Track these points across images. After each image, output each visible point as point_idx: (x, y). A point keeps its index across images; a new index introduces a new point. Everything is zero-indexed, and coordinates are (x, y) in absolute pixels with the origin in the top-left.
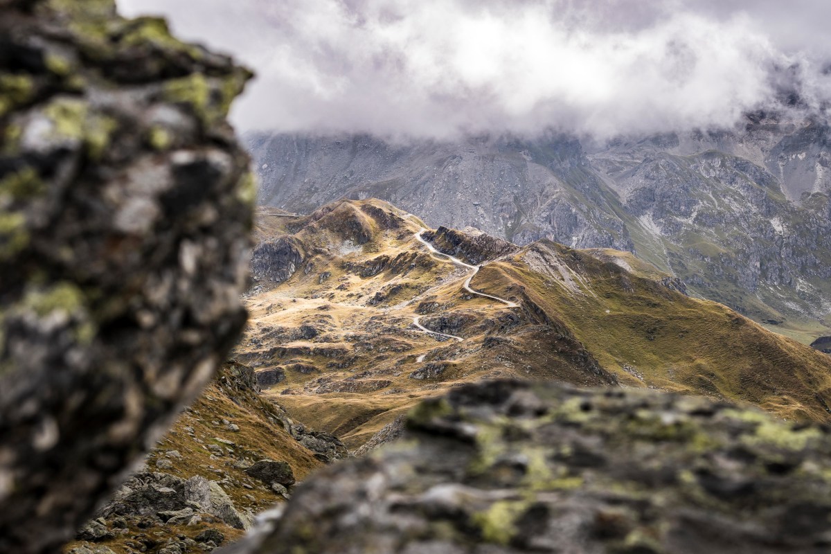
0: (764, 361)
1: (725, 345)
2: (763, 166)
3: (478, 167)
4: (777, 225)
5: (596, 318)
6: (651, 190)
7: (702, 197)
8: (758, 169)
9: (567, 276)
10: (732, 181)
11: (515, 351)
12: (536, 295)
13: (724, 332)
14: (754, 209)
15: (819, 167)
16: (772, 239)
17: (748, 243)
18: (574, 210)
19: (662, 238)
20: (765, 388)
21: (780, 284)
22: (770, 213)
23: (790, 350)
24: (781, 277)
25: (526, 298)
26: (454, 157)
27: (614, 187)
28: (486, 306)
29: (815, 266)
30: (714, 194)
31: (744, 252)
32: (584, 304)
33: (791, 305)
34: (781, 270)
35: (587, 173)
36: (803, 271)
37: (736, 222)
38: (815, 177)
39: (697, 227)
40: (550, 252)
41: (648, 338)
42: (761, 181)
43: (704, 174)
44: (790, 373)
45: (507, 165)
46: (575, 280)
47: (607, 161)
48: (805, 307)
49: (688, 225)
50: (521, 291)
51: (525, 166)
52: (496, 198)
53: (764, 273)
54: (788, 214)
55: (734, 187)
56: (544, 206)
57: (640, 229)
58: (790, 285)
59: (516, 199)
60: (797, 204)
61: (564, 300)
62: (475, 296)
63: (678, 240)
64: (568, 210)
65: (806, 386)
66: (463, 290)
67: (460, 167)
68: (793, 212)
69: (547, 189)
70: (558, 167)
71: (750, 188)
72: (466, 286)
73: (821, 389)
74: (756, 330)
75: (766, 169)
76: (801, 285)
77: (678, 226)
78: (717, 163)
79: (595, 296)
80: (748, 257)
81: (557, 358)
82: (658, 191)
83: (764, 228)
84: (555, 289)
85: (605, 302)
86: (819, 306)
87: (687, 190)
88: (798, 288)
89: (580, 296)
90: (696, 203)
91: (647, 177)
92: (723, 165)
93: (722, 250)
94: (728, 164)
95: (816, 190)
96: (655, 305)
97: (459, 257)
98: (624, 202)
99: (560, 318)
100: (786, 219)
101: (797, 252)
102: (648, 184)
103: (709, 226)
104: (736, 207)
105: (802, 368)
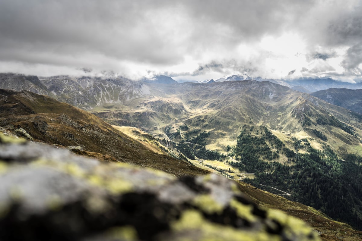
0: (77, 114)
1: (68, 111)
2: (77, 82)
3: (13, 81)
4: (80, 93)
5: (39, 106)
6: (54, 86)
7: (65, 87)
8: (76, 82)
9: (31, 98)
10: (71, 84)
11: (16, 111)
12: (23, 102)
13: (68, 108)
14: (75, 90)
15: (88, 82)
16: (79, 95)
17: (75, 96)
18: (36, 89)
19: (57, 95)
20: (77, 119)
21: (82, 104)
22: (79, 90)
23: (82, 112)
24: (82, 103)
25: (21, 102)
26: (7, 78)
27: (45, 85)
28: (10, 104)
29: (88, 100)
30: (67, 87)
31: (74, 98)
32: (35, 104)
33: (84, 108)
34: (82, 101)
35: (39, 83)
36: (86, 101)
37: (72, 92)
38: (87, 84)
39: (64, 93)
40: (27, 93)
41: (51, 110)
42: (77, 84)
43: (65, 83)
44: (82, 116)
45: (20, 80)
46: (33, 99)
47: (44, 80)
48: (87, 108)
49: (62, 93)
50: (19, 101)
51: (24, 80)
52: (18, 87)
53: (78, 102)
54: (82, 91)
55: (71, 86)
56: (29, 89)
57: (52, 94)
58: (83, 104)
59: (22, 87)
60: (84, 89)
61: (30, 103)
62: (8, 102)
63: (60, 96)
64: (35, 89)
65: (85, 118)
66: (5, 101)
67: (8, 80)
68: (83, 90)
69: (30, 85)
70: (32, 81)
71: (74, 86)
72: (5, 100)
73: (88, 119)
74: (75, 108)
75: (78, 82)
76: (86, 104)
77: (60, 93)
78: (67, 81)
79: (38, 102)
80: (75, 99)
81: (26, 113)
82: (55, 86)
83: (78, 93)
84: (28, 101)
85: (40, 103)
86: (89, 108)
87: (61, 86)
88: (85, 104)
89: (34, 102)
90: (63, 88)
91: (53, 83)
92: (69, 81)
93: (69, 97)
94: (70, 81)
95: (88, 86)
96: (52, 104)
97: (4, 95)
98: (48, 88)
99: (30, 107)
100: (82, 92)
101: (84, 98)
102: (53, 85)
103: (66, 93)
104: (72, 89)
105: (85, 115)
